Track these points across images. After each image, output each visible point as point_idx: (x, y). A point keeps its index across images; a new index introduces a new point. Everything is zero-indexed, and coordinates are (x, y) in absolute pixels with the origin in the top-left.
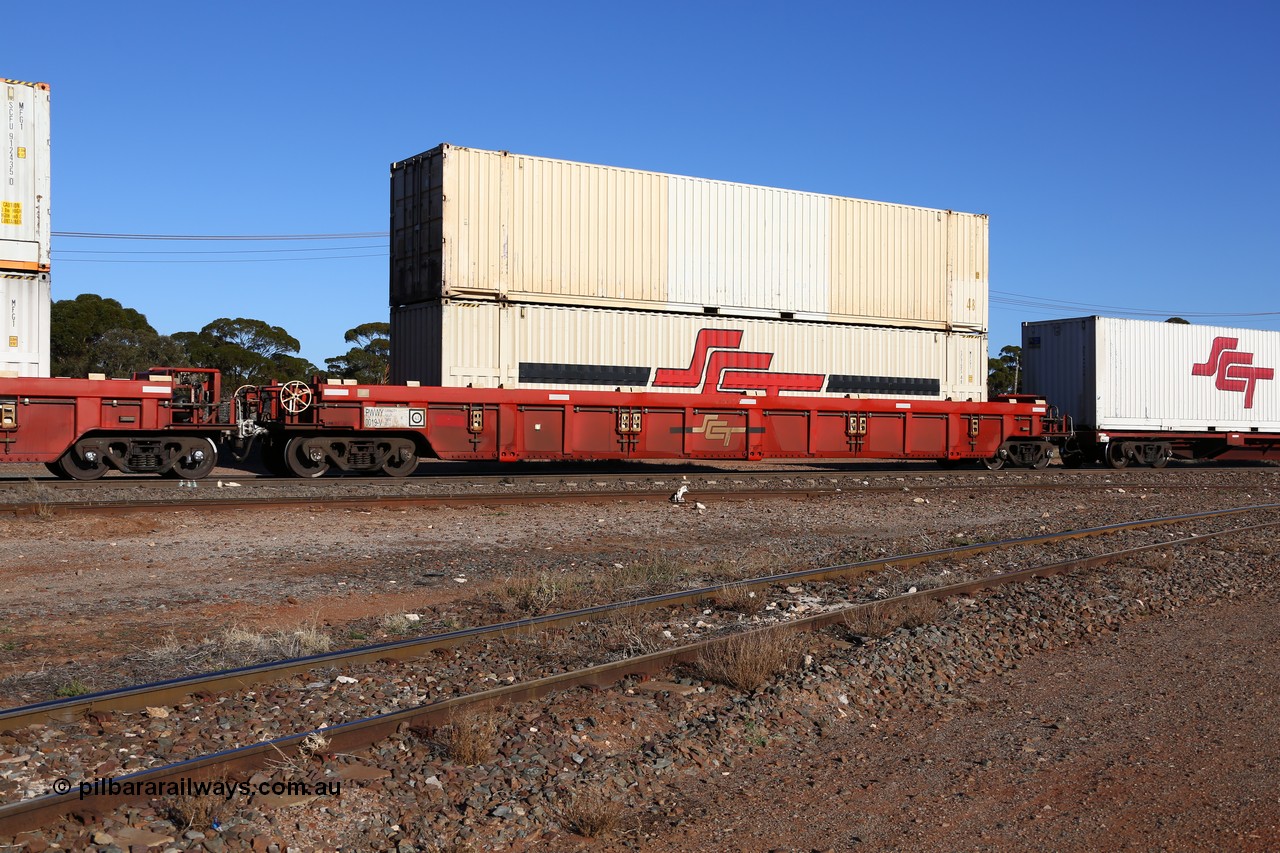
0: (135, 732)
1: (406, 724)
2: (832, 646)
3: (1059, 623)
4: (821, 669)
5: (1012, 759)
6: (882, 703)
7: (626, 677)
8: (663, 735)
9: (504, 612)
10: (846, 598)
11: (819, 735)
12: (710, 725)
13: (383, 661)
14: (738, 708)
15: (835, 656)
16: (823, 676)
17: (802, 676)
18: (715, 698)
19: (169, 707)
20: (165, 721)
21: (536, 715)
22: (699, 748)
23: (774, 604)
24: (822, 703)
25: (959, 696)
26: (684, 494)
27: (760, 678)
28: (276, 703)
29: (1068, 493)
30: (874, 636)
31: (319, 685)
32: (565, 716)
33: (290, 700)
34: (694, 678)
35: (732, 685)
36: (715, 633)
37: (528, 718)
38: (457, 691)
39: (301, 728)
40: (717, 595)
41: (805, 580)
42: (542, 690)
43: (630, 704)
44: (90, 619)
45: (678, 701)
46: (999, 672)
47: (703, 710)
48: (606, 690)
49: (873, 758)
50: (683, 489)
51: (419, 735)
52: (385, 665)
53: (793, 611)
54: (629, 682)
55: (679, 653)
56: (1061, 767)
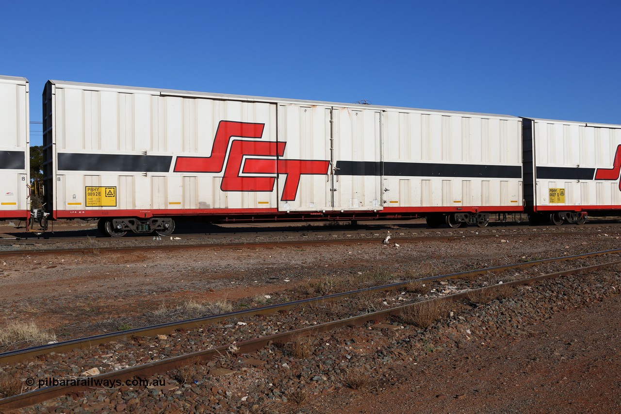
0: (154, 345)
1: (271, 342)
2: (463, 308)
3: (572, 297)
4: (458, 318)
5: (549, 358)
6: (487, 333)
7: (368, 322)
8: (386, 347)
9: (308, 294)
10: (469, 287)
11: (458, 347)
12: (407, 342)
13: (257, 315)
14: (420, 335)
15: (464, 312)
16: (459, 321)
17: (449, 321)
18: (409, 331)
19: (167, 335)
20: (166, 341)
21: (328, 338)
22: (403, 352)
23: (435, 290)
24: (459, 333)
25: (524, 330)
26: (389, 240)
27: (429, 322)
28: (212, 334)
29: (578, 237)
30: (482, 303)
31: (230, 326)
32: (341, 339)
33: (218, 332)
34: (399, 322)
35: (417, 325)
36: (407, 302)
37: (325, 339)
38: (291, 328)
39: (225, 344)
40: (407, 285)
41: (449, 278)
42: (330, 327)
43: (370, 333)
44: (124, 299)
45: (392, 332)
46: (543, 320)
47: (404, 336)
48: (359, 328)
49: (483, 357)
50: (389, 237)
51: (277, 347)
52: (258, 317)
53: (444, 293)
54: (369, 324)
55: (391, 311)
56: (572, 361)
